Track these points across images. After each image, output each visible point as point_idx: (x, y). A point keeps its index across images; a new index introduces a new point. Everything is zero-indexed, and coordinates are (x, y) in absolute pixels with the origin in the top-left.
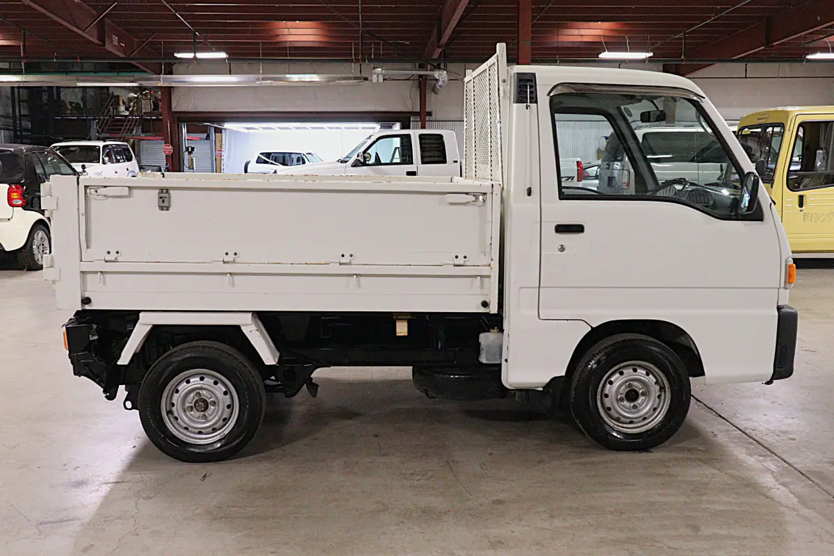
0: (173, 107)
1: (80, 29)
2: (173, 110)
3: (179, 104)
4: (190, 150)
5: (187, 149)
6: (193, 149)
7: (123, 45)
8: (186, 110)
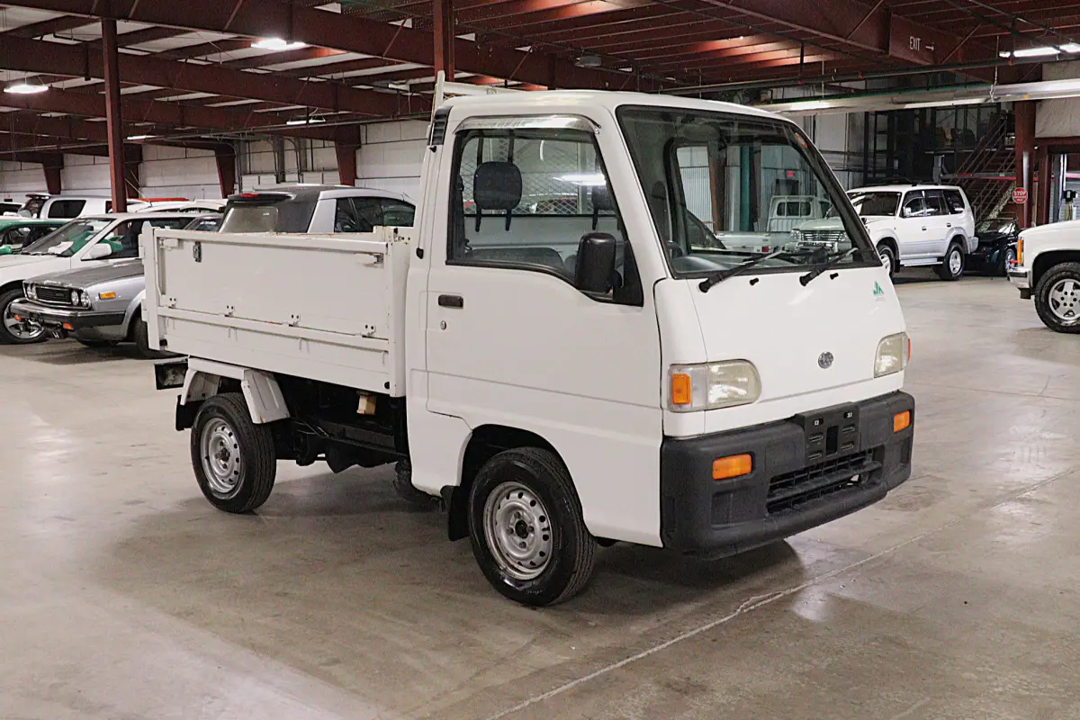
0: (1037, 132)
1: (841, 37)
2: (1037, 136)
3: (1048, 127)
4: (1069, 196)
5: (1065, 194)
6: (1073, 194)
7: (932, 48)
8: (1057, 135)
